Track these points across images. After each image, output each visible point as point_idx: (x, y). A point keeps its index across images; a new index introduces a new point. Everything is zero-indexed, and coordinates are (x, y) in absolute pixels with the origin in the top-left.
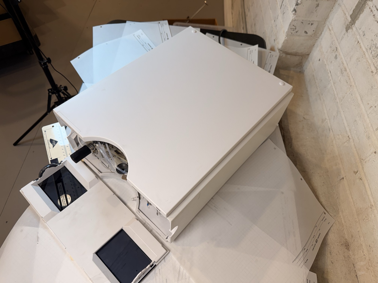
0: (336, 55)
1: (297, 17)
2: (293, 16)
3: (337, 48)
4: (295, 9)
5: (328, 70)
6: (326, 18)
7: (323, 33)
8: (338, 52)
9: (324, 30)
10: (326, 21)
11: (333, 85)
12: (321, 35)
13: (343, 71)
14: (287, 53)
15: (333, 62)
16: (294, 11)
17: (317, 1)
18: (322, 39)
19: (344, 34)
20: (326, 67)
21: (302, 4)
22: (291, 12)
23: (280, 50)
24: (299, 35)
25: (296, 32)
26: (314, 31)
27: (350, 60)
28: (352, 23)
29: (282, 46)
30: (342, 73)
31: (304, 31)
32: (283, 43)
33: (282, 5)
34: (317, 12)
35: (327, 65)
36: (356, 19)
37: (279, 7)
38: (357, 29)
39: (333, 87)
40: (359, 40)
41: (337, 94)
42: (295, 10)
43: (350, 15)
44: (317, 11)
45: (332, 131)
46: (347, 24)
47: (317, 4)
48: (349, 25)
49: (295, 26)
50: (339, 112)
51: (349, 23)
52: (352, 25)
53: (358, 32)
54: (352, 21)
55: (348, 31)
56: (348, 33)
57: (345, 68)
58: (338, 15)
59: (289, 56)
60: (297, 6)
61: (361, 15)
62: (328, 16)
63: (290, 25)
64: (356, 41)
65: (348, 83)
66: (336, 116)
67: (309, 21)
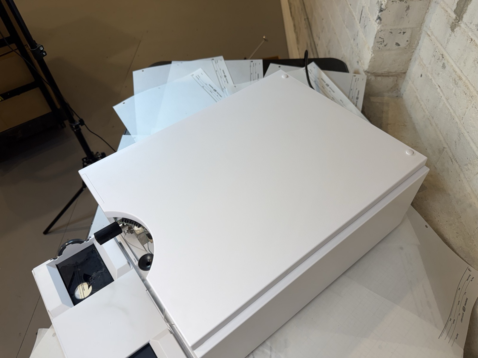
0: (444, 64)
1: (383, 26)
2: (378, 26)
3: (442, 55)
4: (380, 16)
5: (435, 85)
6: (421, 23)
7: (420, 42)
8: (445, 59)
9: (421, 38)
10: (422, 27)
11: (446, 103)
12: (418, 45)
13: (457, 81)
14: (377, 75)
15: (441, 73)
16: (379, 20)
17: (406, 3)
18: (420, 49)
19: (450, 35)
20: (432, 82)
21: (388, 9)
22: (374, 22)
23: (367, 72)
24: (389, 49)
25: (385, 46)
26: (407, 41)
27: (464, 64)
28: (458, 19)
29: (369, 66)
30: (456, 83)
31: (395, 43)
32: (370, 62)
33: (362, 18)
34: (408, 17)
35: (432, 79)
36: (463, 12)
37: (358, 22)
38: (466, 24)
39: (447, 105)
40: (472, 37)
41: (454, 112)
42: (379, 18)
43: (453, 10)
44: (408, 15)
45: (456, 161)
46: (452, 23)
47: (407, 7)
48: (454, 23)
49: (382, 38)
50: (461, 134)
51: (455, 21)
52: (459, 21)
53: (469, 27)
54: (457, 17)
55: (454, 30)
56: (455, 33)
57: (459, 77)
58: (436, 14)
59: (379, 78)
60: (381, 12)
61: (468, 6)
62: (424, 19)
63: (375, 38)
64: (468, 39)
65: (467, 94)
66: (459, 140)
67: (400, 29)
